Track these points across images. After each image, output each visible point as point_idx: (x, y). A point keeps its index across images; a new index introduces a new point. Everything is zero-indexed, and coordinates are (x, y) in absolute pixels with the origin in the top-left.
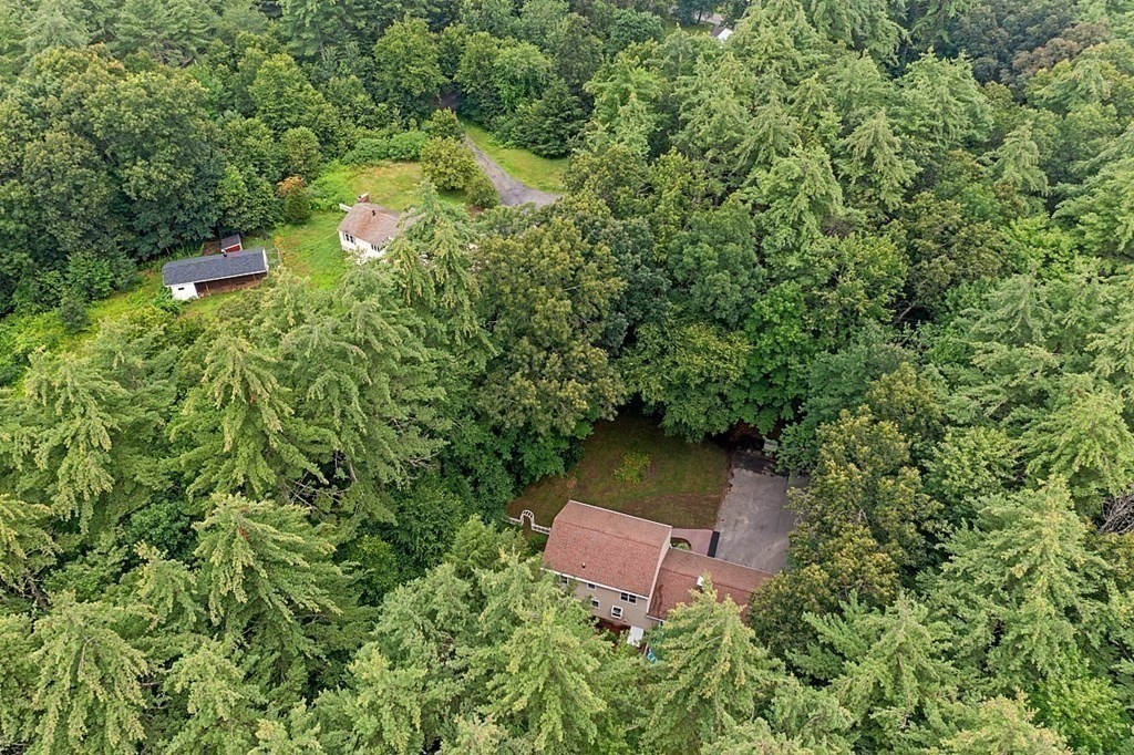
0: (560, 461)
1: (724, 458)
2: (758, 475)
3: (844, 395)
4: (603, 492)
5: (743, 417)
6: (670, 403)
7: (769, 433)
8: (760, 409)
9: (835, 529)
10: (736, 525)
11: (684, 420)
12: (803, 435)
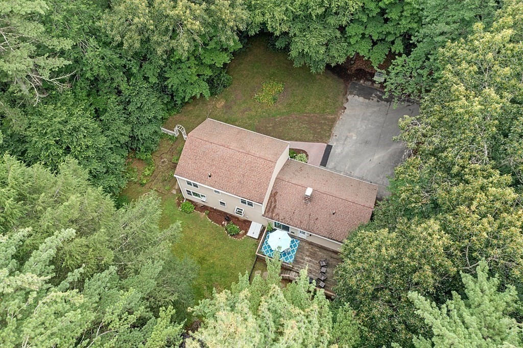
0: (205, 85)
1: (342, 86)
2: (367, 101)
3: (463, 20)
4: (244, 112)
5: (359, 51)
6: (295, 35)
7: (379, 65)
8: (375, 43)
9: (456, 169)
10: (345, 140)
11: (306, 50)
12: (411, 65)
